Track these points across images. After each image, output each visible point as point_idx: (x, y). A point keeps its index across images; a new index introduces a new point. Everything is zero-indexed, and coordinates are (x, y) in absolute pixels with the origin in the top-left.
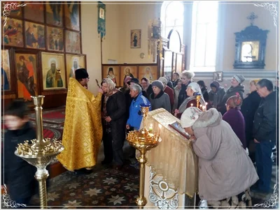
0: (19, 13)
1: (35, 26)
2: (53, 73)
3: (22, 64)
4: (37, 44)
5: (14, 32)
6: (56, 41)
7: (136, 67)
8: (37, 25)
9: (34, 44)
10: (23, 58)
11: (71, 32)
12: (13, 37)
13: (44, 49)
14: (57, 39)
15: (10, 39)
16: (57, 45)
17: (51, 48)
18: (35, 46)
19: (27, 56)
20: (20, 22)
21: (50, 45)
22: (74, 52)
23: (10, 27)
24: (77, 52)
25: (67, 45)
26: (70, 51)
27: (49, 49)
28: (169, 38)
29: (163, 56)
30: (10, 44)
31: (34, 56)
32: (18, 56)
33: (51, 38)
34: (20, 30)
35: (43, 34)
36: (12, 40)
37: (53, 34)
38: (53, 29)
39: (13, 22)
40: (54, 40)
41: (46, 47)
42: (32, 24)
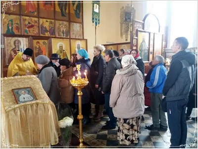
0: (36, 13)
1: (47, 21)
2: (61, 52)
3: (38, 47)
4: (48, 33)
5: (32, 26)
6: (63, 31)
7: (116, 46)
8: (49, 20)
9: (46, 34)
10: (38, 42)
11: (75, 24)
12: (31, 29)
13: (54, 36)
14: (63, 29)
15: (29, 31)
16: (63, 34)
17: (59, 35)
18: (47, 34)
19: (41, 41)
20: (36, 19)
21: (59, 33)
22: (77, 38)
23: (29, 23)
24: (80, 38)
25: (71, 33)
26: (74, 37)
27: (57, 36)
28: (144, 20)
29: (137, 36)
30: (29, 34)
31: (46, 41)
32: (35, 41)
33: (59, 28)
34: (37, 24)
35: (53, 26)
36: (31, 32)
37: (61, 26)
38: (61, 22)
39: (31, 19)
40: (62, 30)
41: (55, 35)
42: (45, 20)
